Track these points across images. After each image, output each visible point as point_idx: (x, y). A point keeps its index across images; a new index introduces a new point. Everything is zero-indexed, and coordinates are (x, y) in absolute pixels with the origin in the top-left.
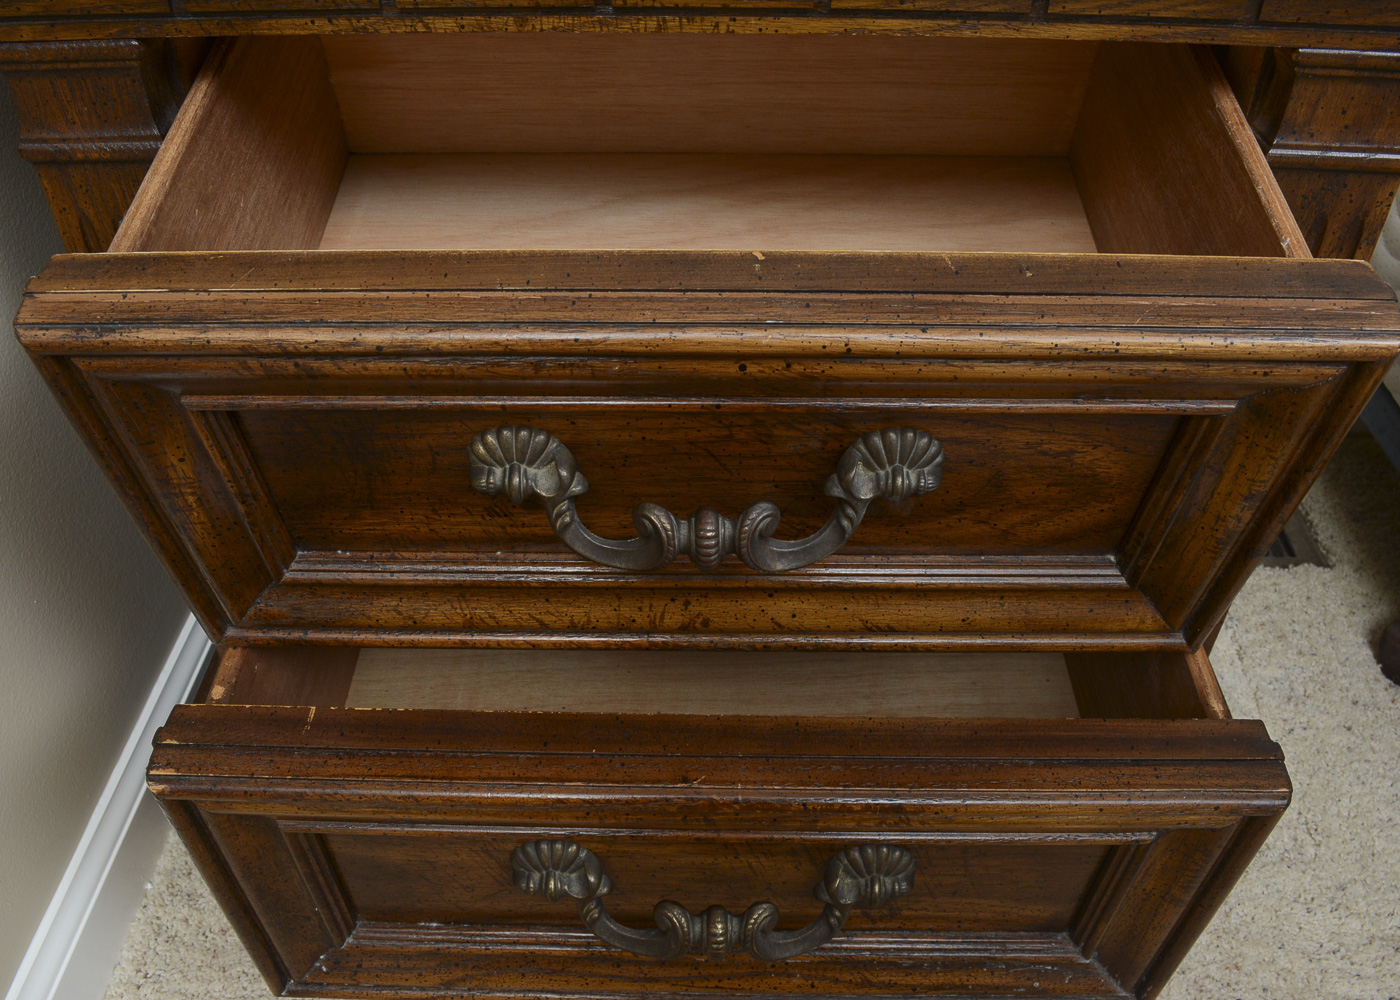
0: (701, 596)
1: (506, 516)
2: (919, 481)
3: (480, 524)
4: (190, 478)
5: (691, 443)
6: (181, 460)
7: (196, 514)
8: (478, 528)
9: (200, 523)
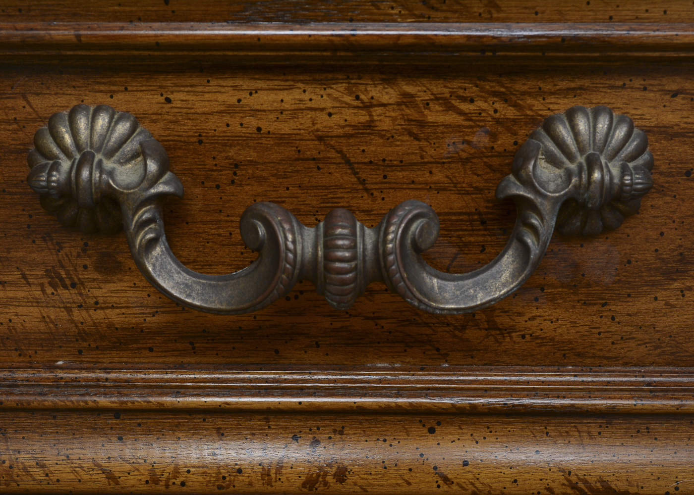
0: (335, 431)
1: (74, 285)
2: (622, 178)
3: (37, 303)
5: (320, 139)
8: (35, 311)
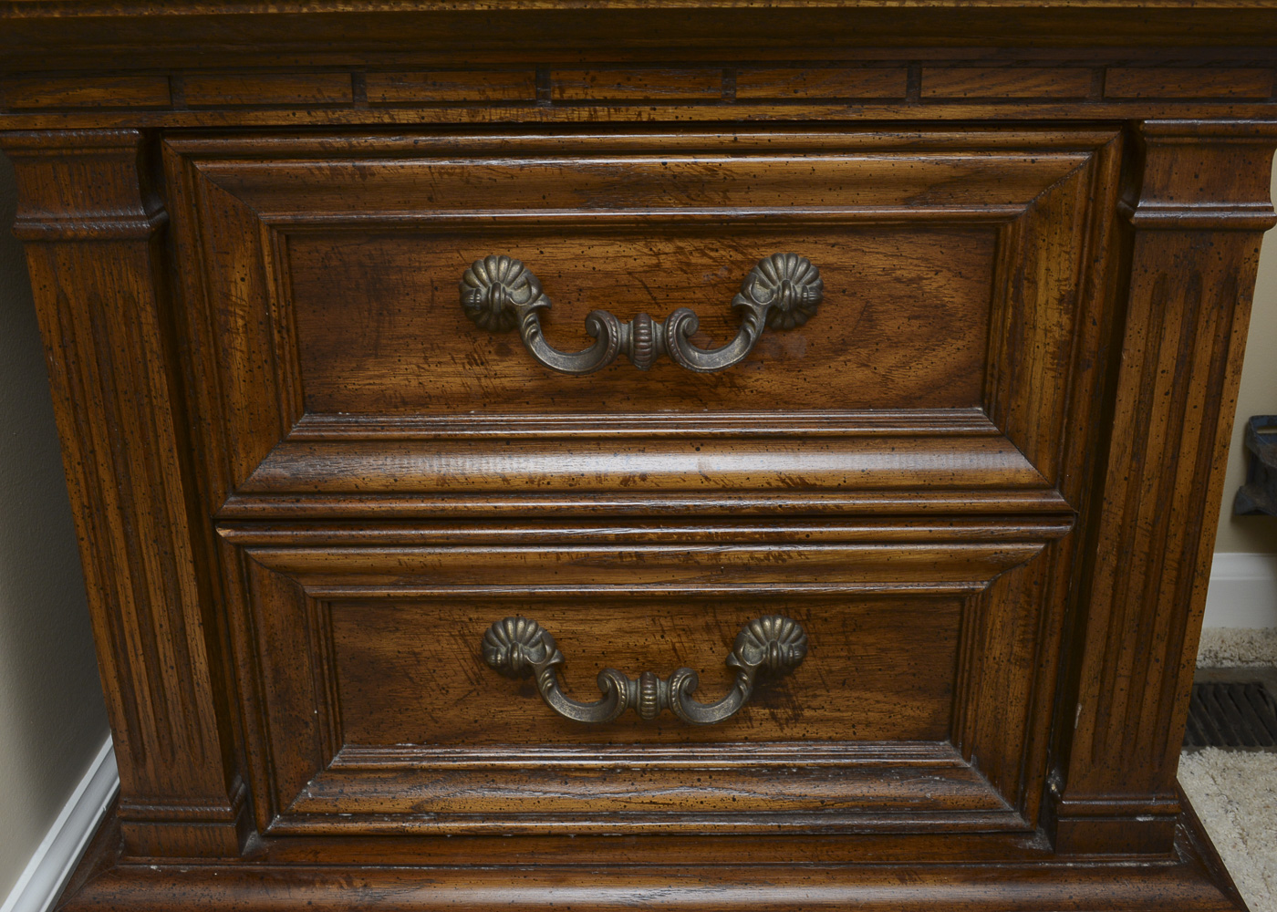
1: (482, 364)
2: (802, 294)
3: (459, 374)
4: (244, 300)
5: (630, 273)
6: (243, 280)
7: (240, 340)
8: (458, 380)
9: (241, 351)
